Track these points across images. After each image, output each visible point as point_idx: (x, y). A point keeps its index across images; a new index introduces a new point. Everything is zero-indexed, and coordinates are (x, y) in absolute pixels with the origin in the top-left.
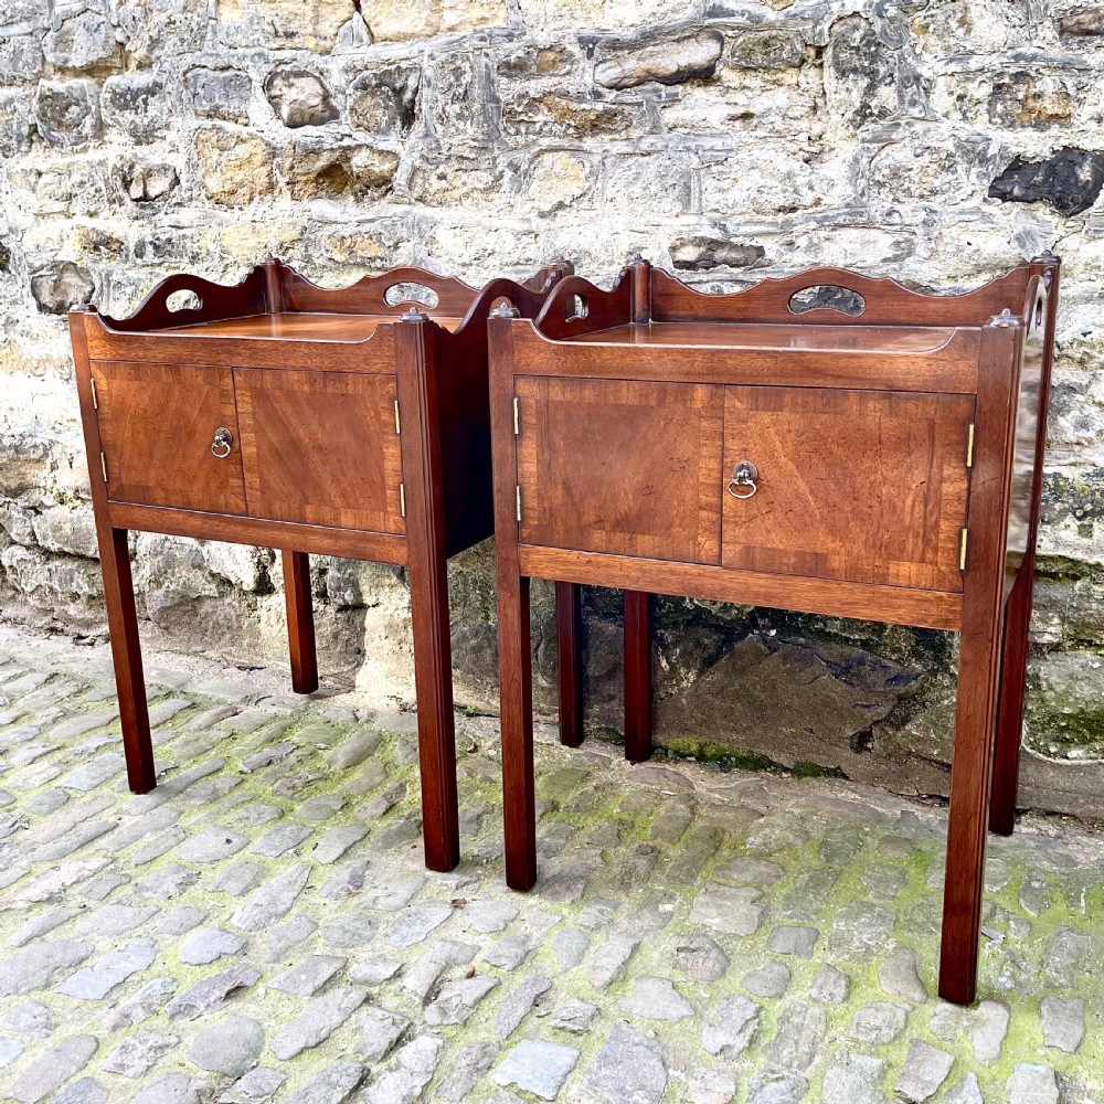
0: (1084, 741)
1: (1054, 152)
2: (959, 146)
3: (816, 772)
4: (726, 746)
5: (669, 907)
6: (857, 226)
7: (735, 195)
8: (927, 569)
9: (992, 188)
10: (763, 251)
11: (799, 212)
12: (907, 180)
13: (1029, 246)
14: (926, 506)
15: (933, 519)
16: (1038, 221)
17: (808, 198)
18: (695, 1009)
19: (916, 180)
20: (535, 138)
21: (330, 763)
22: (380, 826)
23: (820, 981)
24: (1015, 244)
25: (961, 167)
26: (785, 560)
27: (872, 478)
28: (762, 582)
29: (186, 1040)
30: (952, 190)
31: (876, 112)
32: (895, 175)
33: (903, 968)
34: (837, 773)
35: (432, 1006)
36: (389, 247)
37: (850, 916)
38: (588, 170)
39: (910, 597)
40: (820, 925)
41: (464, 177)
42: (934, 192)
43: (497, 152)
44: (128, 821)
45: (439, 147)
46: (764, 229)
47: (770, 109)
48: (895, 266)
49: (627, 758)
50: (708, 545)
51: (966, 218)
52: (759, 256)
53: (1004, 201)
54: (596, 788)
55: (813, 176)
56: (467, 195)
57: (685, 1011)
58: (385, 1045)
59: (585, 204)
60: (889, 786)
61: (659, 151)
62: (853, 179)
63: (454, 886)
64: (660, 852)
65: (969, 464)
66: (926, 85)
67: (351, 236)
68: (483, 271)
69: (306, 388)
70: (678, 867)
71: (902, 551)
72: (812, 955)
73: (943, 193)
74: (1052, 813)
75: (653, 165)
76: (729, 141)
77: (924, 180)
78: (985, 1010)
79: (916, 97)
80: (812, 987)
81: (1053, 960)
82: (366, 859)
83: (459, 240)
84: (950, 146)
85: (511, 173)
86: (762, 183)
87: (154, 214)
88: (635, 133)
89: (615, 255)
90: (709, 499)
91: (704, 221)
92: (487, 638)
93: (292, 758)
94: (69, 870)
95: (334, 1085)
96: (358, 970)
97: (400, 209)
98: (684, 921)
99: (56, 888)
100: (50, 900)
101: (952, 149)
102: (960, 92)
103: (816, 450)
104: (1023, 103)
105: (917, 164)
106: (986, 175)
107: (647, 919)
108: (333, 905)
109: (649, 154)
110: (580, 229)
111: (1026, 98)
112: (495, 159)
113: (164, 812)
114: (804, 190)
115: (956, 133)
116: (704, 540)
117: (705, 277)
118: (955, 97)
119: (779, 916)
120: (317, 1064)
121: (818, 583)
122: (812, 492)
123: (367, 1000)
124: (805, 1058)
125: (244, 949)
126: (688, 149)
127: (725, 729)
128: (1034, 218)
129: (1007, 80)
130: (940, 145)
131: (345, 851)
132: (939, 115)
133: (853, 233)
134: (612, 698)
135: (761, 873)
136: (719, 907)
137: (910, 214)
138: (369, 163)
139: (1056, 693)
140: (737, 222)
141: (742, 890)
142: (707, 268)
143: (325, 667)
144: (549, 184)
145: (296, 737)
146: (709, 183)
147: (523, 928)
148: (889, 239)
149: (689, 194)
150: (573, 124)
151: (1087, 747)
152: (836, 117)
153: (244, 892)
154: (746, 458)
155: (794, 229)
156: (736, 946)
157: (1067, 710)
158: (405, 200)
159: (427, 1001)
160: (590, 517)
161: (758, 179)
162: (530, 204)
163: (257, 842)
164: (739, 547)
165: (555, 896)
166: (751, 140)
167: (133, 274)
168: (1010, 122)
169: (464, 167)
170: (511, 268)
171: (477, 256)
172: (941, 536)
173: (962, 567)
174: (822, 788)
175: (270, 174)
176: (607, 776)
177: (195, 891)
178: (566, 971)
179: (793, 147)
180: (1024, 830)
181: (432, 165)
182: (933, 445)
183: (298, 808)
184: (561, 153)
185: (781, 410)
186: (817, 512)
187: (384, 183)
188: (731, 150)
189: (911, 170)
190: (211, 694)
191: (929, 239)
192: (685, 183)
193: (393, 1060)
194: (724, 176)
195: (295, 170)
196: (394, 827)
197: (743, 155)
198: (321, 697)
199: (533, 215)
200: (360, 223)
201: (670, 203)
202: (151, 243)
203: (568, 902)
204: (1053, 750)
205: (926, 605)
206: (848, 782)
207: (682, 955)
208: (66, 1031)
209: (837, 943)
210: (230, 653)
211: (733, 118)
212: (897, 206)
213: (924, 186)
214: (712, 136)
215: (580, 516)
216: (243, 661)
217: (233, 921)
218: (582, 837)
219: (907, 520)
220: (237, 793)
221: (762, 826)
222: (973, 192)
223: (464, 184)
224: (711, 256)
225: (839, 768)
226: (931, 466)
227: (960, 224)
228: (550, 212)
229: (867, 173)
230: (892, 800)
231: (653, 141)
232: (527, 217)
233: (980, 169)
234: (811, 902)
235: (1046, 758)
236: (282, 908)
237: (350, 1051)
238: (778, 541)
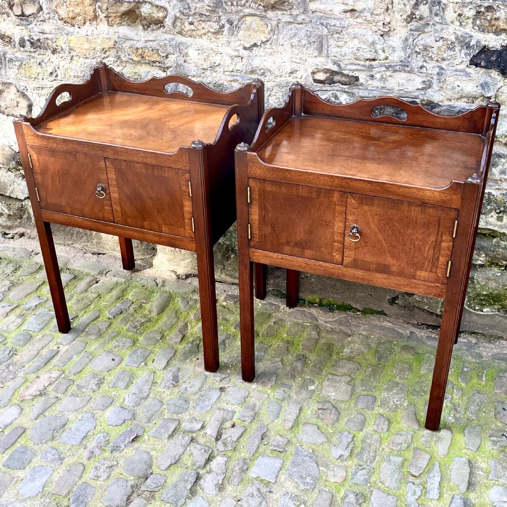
0: (491, 305)
1: (502, 46)
2: (457, 38)
3: (373, 312)
4: (332, 300)
5: (312, 388)
6: (405, 71)
7: (345, 50)
8: (433, 275)
9: (471, 61)
10: (359, 79)
11: (377, 62)
12: (431, 52)
13: (486, 90)
14: (434, 250)
15: (437, 256)
16: (491, 78)
17: (383, 56)
18: (328, 438)
19: (435, 53)
20: (241, 8)
21: (150, 312)
22: (181, 347)
23: (377, 422)
24: (479, 88)
25: (457, 49)
26: (371, 266)
27: (412, 237)
28: (361, 273)
29: (120, 462)
30: (452, 59)
31: (418, 17)
32: (425, 49)
33: (411, 415)
34: (382, 313)
35: (220, 442)
36: (163, 57)
37: (389, 389)
38: (270, 28)
39: (424, 285)
40: (376, 394)
41: (203, 25)
42: (443, 59)
43: (221, 14)
44: (63, 349)
45: (189, 8)
46: (359, 68)
47: (365, 9)
48: (423, 92)
49: (287, 306)
50: (338, 257)
51: (458, 73)
52: (356, 81)
53: (476, 67)
54: (275, 323)
55: (385, 44)
56: (205, 34)
57: (324, 440)
58: (204, 461)
59: (268, 46)
60: (405, 319)
61: (307, 23)
62: (404, 49)
63: (219, 381)
64: (306, 358)
65: (454, 236)
66: (444, 7)
67: (141, 48)
68: (213, 73)
69: (144, 171)
70: (315, 366)
71: (422, 267)
72: (374, 409)
73: (448, 60)
74: (474, 333)
75: (303, 30)
76: (343, 23)
77: (439, 53)
78: (443, 433)
79: (438, 12)
80: (374, 425)
81: (471, 408)
82: (177, 366)
83: (201, 57)
84: (453, 38)
85: (228, 26)
86: (359, 46)
87: (28, 25)
88: (295, 12)
89: (284, 72)
90: (339, 239)
91: (329, 61)
92: (219, 248)
93: (131, 310)
94: (44, 379)
95: (186, 481)
96: (185, 425)
97: (169, 36)
98: (320, 394)
99: (41, 388)
100: (41, 395)
101: (454, 40)
102: (459, 12)
103: (387, 224)
104: (490, 21)
105: (437, 45)
106: (469, 54)
107: (304, 394)
108: (168, 392)
109: (302, 24)
110: (265, 58)
111: (491, 19)
112: (220, 17)
113: (78, 342)
114: (380, 52)
115: (456, 32)
116: (335, 254)
117: (329, 88)
118: (457, 14)
119: (359, 390)
120: (178, 471)
121: (385, 276)
122: (385, 240)
123: (192, 440)
124: (372, 458)
125: (134, 416)
126: (322, 24)
127: (331, 292)
128: (490, 76)
129: (483, 9)
130: (448, 37)
131: (168, 363)
132: (449, 22)
133: (403, 75)
134: (279, 277)
135: (351, 368)
136: (334, 387)
137: (431, 69)
138: (151, 12)
139: (480, 285)
140: (345, 63)
141: (343, 377)
142: (330, 84)
143: (138, 256)
144: (249, 33)
145: (130, 296)
146: (332, 42)
147: (252, 401)
148: (420, 80)
149: (322, 46)
150: (262, 4)
151: (491, 307)
152: (397, 16)
153: (127, 387)
154: (356, 224)
155: (374, 69)
156: (343, 406)
157: (485, 293)
158: (171, 32)
159: (217, 439)
160: (283, 240)
161: (358, 44)
162: (239, 42)
163: (126, 359)
164: (351, 259)
165: (264, 384)
166: (355, 23)
167: (19, 55)
168: (482, 29)
169: (203, 19)
170: (228, 73)
171: (211, 65)
172: (440, 263)
173: (448, 276)
174: (375, 320)
175: (95, 11)
176: (279, 315)
177: (104, 387)
178: (273, 421)
179: (375, 29)
180: (462, 340)
181: (185, 16)
182: (439, 227)
183: (141, 339)
184: (255, 17)
185: (373, 206)
186: (386, 248)
187: (160, 23)
188: (345, 27)
189: (433, 47)
190: (82, 270)
191: (440, 82)
192: (320, 41)
193: (208, 468)
194: (340, 40)
195: (109, 10)
196: (187, 349)
197: (350, 30)
198: (138, 271)
199: (241, 48)
200: (146, 41)
201: (312, 51)
202: (28, 41)
203: (270, 386)
204: (477, 308)
205: (431, 288)
206: (386, 317)
207: (320, 411)
208: (69, 461)
209: (384, 403)
210: (87, 246)
211: (346, 12)
212: (425, 64)
213: (439, 56)
214: (334, 19)
215: (278, 239)
216: (94, 250)
217: (126, 402)
218: (271, 351)
219: (426, 255)
220: (110, 331)
221: (350, 343)
222: (462, 61)
223: (203, 28)
224: (333, 78)
225: (383, 311)
226: (437, 235)
227: (455, 76)
228: (249, 48)
229: (412, 47)
230: (406, 325)
231: (304, 17)
232: (237, 48)
233: (466, 51)
234: (372, 383)
235: (473, 311)
236: (145, 395)
237: (189, 465)
238: (369, 258)
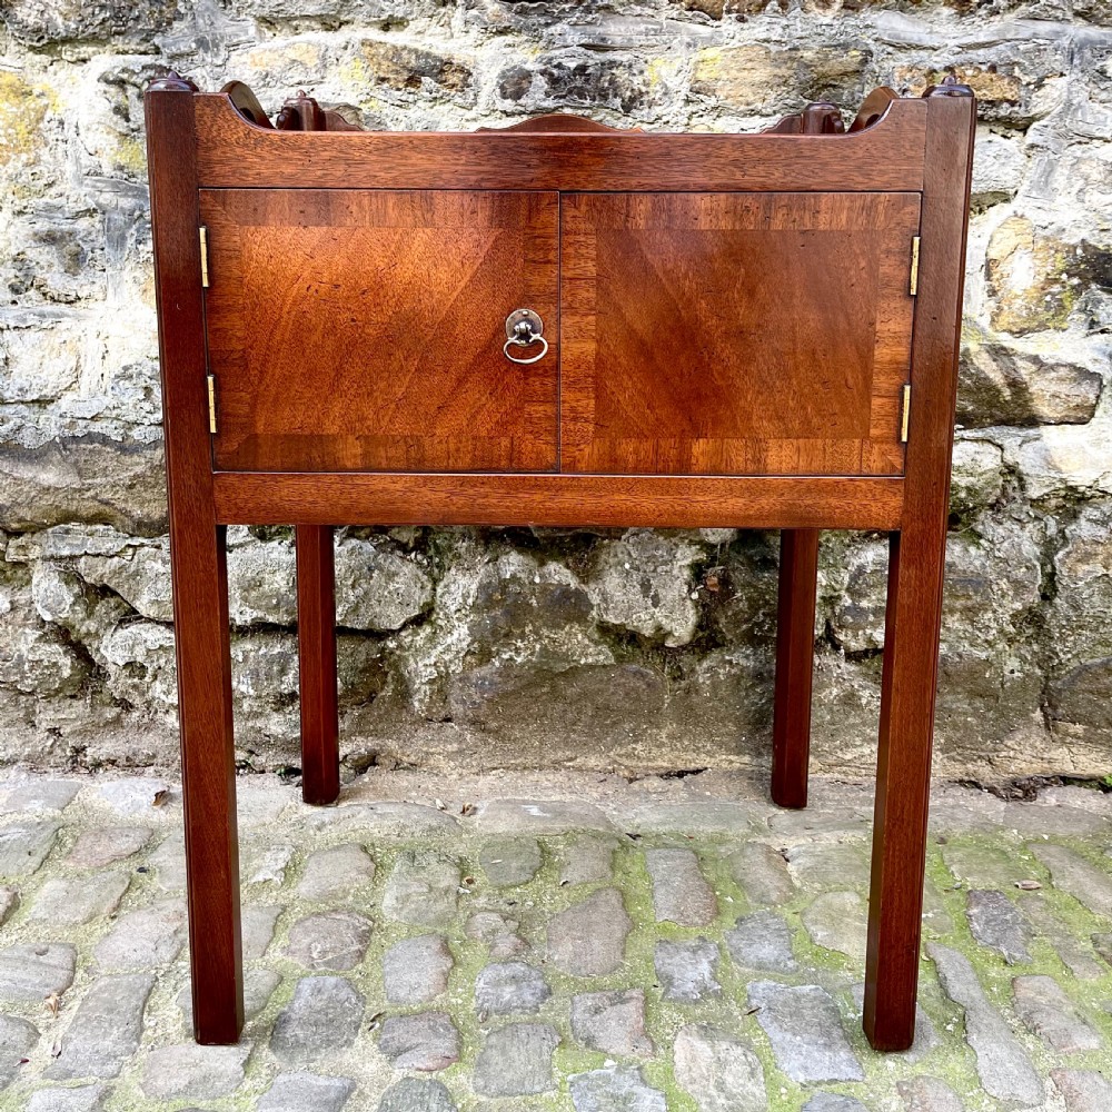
36: (1029, 84)
87: (547, 25)
97: (1044, 27)
200: (963, 48)
